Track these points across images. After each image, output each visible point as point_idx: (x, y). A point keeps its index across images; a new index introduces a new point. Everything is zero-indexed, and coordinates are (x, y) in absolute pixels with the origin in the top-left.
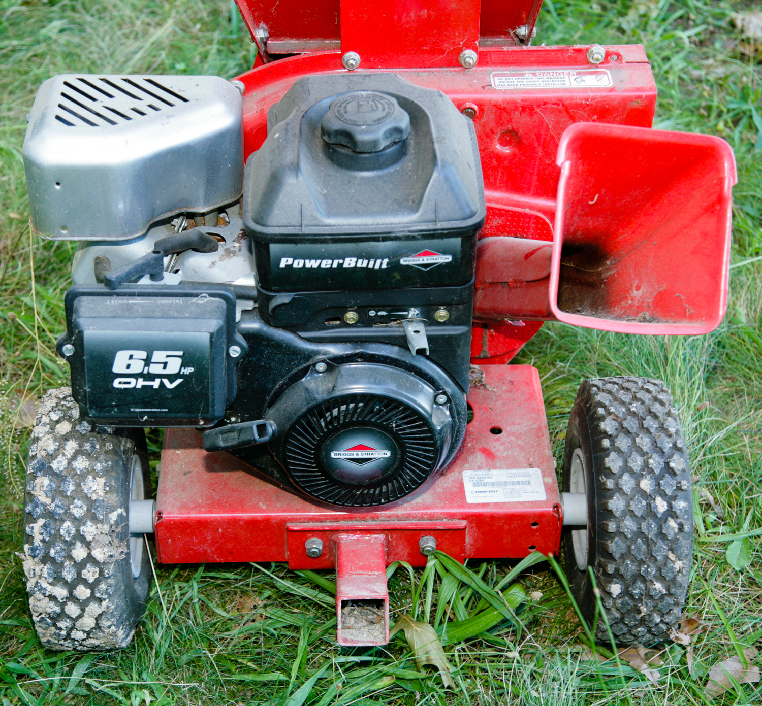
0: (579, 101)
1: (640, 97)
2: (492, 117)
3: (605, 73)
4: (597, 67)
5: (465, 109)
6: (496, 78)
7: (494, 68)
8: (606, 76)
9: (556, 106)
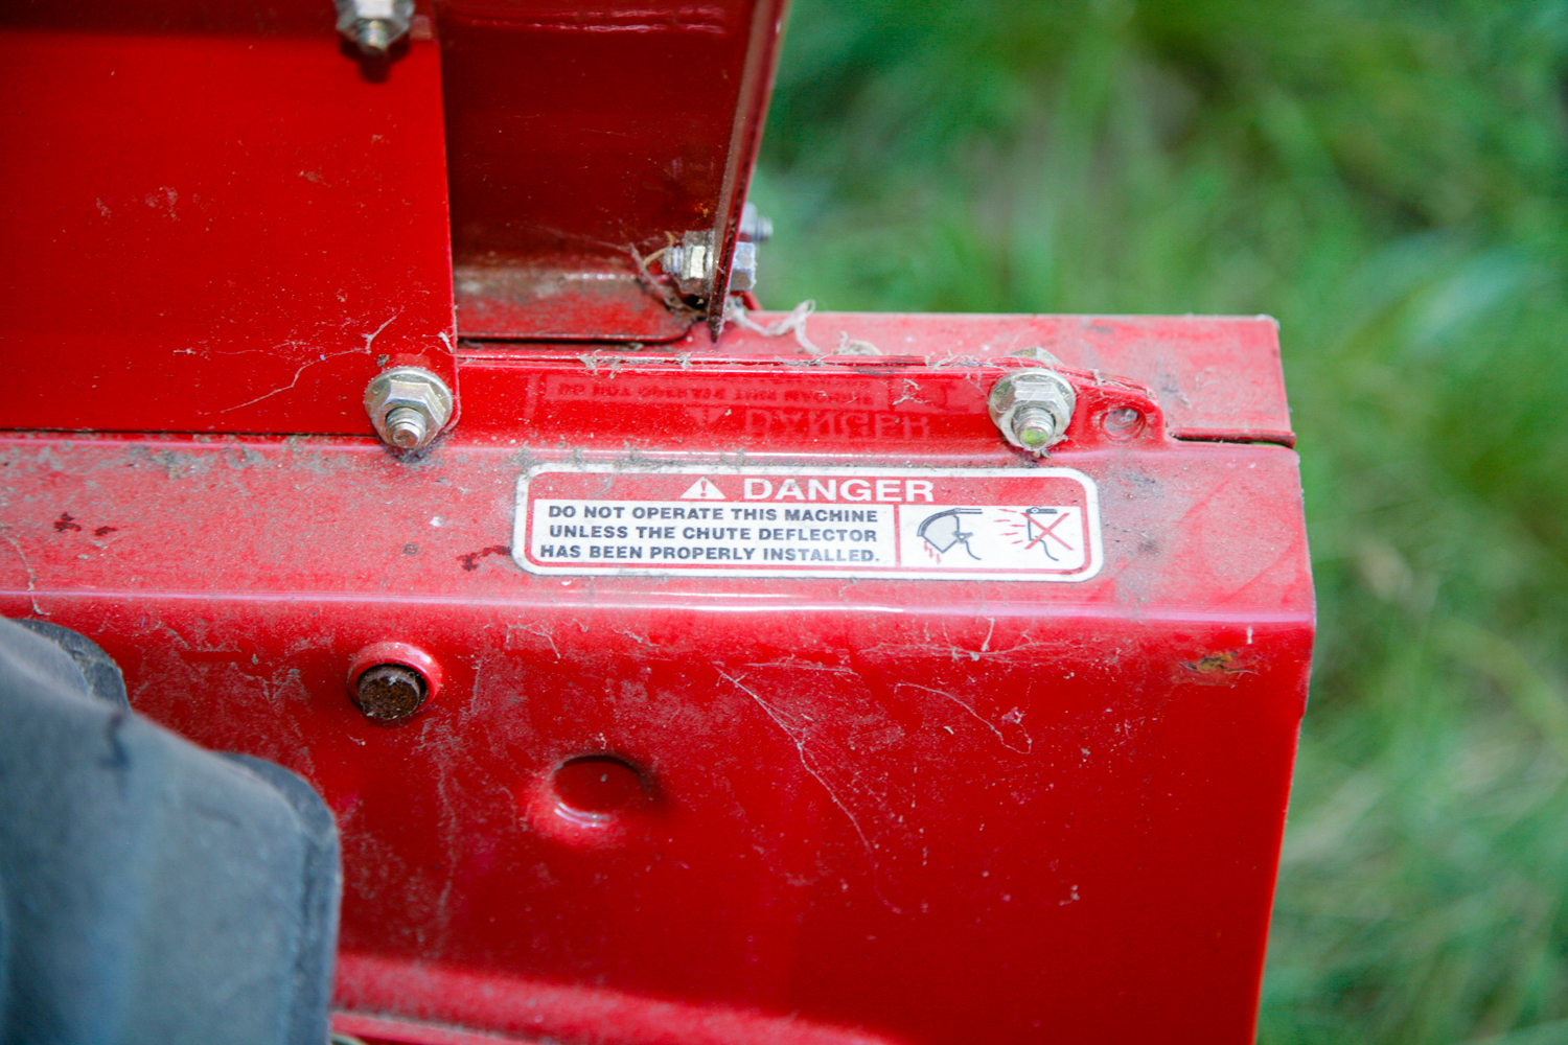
0: (934, 650)
1: (1227, 638)
2: (513, 698)
3: (1075, 495)
4: (1038, 461)
5: (375, 667)
6: (542, 506)
7: (542, 450)
8: (1075, 511)
9: (820, 666)
